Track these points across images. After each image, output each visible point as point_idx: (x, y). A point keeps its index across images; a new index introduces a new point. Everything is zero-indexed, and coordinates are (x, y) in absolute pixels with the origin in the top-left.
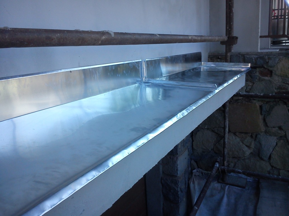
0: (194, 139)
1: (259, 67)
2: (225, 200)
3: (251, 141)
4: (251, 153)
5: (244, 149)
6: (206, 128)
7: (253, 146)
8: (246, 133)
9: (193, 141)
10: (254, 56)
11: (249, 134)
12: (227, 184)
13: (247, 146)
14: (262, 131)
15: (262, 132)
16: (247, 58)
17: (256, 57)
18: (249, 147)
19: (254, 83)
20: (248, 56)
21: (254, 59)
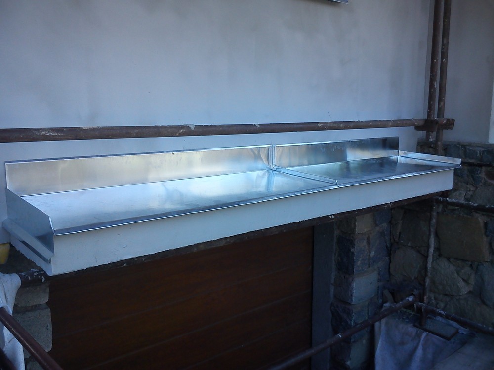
0: (392, 259)
1: (486, 165)
2: (419, 352)
3: (470, 273)
4: (470, 292)
5: (459, 284)
6: (409, 246)
7: (472, 281)
8: (464, 261)
9: (390, 262)
10: (480, 149)
11: (467, 263)
12: (426, 330)
13: (464, 280)
14: (486, 260)
15: (487, 262)
16: (470, 150)
17: (482, 150)
18: (466, 281)
19: (477, 188)
20: (471, 148)
21: (478, 152)
